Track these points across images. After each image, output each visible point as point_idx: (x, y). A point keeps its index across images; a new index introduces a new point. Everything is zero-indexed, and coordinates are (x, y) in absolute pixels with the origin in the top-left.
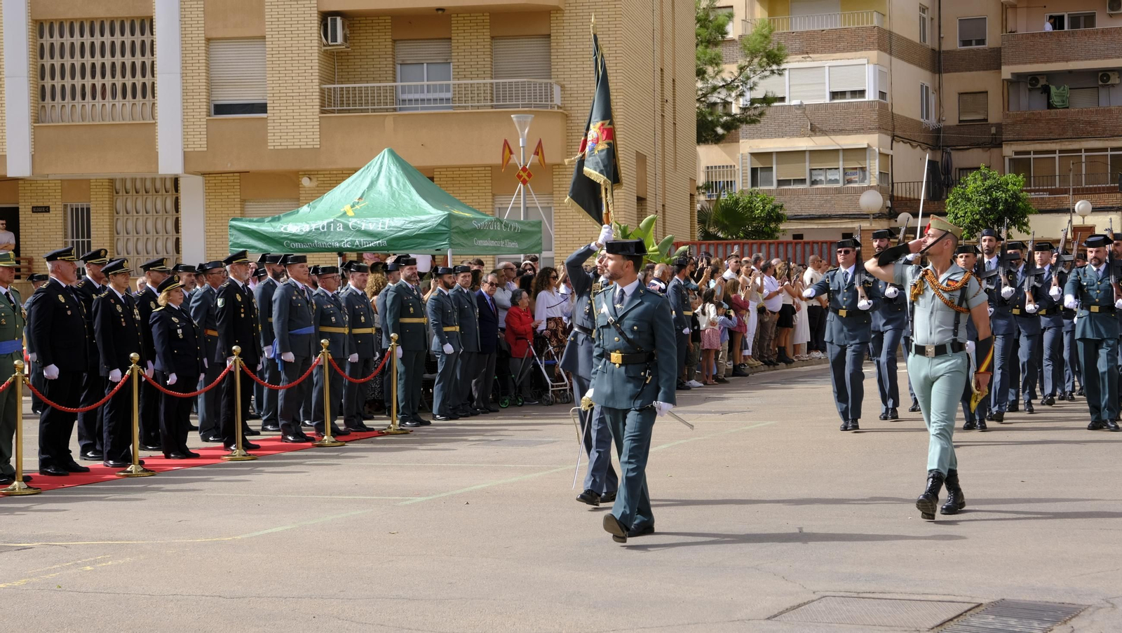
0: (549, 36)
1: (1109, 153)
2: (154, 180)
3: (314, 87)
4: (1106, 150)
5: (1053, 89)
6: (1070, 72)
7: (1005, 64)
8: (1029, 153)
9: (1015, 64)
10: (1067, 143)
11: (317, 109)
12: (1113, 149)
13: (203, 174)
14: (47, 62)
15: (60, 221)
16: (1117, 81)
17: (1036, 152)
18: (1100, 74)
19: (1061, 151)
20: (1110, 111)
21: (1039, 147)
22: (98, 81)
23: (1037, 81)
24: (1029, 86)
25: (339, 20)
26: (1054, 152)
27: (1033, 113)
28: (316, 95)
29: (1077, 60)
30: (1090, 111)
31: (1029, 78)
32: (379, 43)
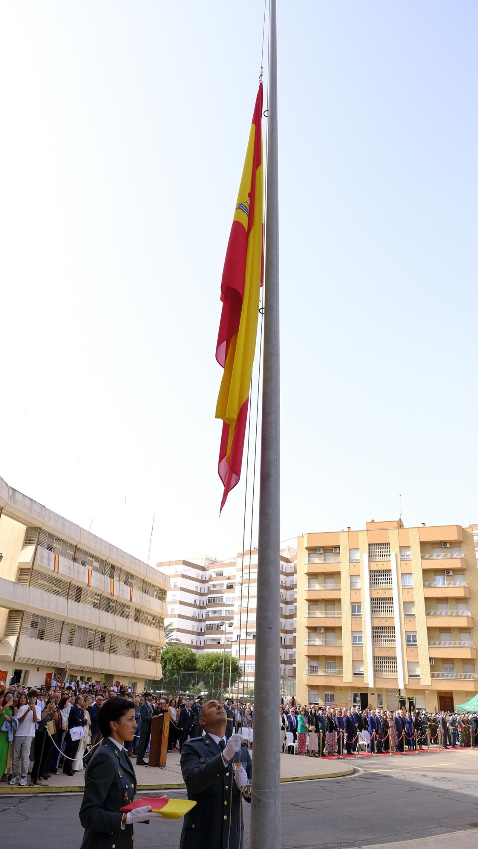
0: (474, 664)
2: (396, 689)
3: (429, 673)
11: (430, 677)
13: (406, 689)
14: (376, 664)
15: (376, 696)
22: (390, 669)
25: (433, 659)
28: (430, 674)
32: (440, 664)
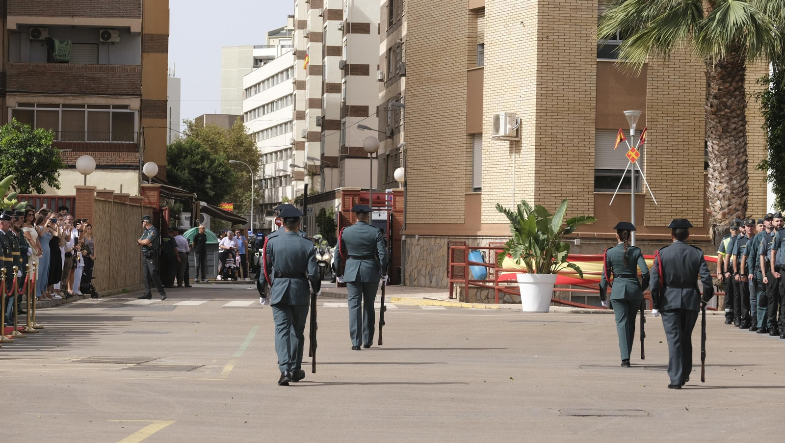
1: (111, 110)
4: (108, 107)
5: (57, 43)
6: (73, 27)
7: (11, 14)
8: (32, 105)
9: (21, 15)
10: (71, 98)
12: (115, 107)
16: (118, 40)
17: (39, 105)
18: (101, 31)
19: (64, 106)
20: (113, 69)
21: (43, 100)
23: (40, 33)
24: (31, 38)
26: (57, 106)
27: (38, 66)
29: (83, 16)
30: (95, 68)
31: (31, 29)
